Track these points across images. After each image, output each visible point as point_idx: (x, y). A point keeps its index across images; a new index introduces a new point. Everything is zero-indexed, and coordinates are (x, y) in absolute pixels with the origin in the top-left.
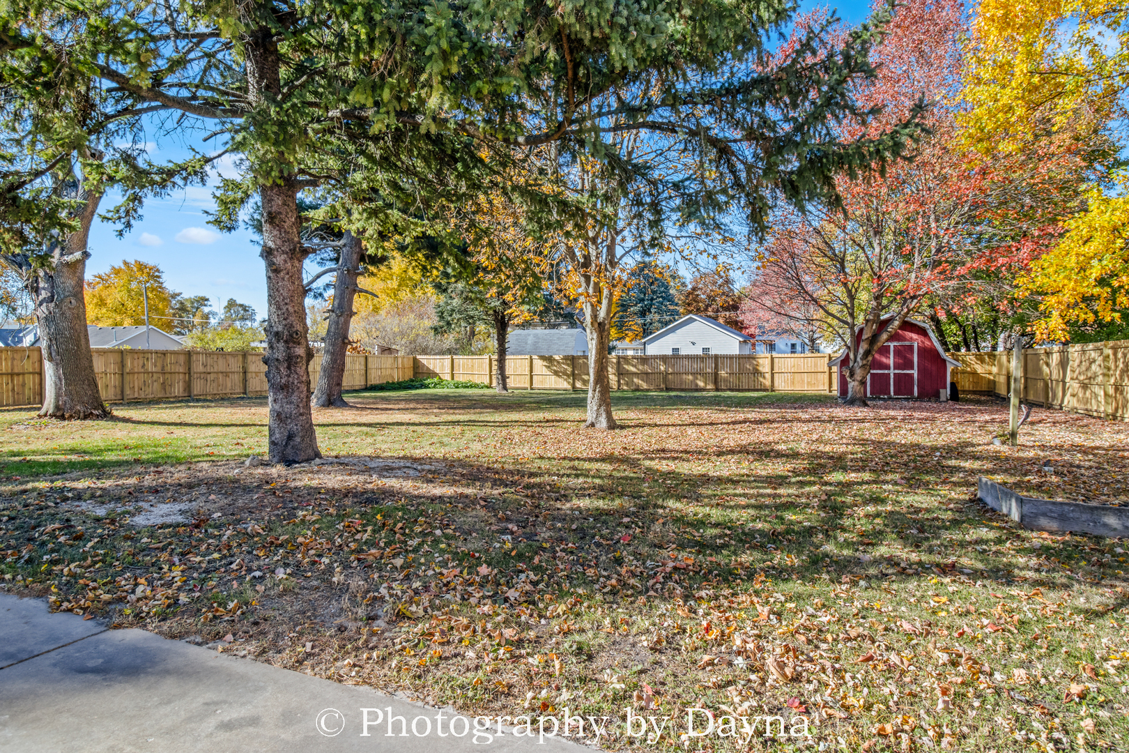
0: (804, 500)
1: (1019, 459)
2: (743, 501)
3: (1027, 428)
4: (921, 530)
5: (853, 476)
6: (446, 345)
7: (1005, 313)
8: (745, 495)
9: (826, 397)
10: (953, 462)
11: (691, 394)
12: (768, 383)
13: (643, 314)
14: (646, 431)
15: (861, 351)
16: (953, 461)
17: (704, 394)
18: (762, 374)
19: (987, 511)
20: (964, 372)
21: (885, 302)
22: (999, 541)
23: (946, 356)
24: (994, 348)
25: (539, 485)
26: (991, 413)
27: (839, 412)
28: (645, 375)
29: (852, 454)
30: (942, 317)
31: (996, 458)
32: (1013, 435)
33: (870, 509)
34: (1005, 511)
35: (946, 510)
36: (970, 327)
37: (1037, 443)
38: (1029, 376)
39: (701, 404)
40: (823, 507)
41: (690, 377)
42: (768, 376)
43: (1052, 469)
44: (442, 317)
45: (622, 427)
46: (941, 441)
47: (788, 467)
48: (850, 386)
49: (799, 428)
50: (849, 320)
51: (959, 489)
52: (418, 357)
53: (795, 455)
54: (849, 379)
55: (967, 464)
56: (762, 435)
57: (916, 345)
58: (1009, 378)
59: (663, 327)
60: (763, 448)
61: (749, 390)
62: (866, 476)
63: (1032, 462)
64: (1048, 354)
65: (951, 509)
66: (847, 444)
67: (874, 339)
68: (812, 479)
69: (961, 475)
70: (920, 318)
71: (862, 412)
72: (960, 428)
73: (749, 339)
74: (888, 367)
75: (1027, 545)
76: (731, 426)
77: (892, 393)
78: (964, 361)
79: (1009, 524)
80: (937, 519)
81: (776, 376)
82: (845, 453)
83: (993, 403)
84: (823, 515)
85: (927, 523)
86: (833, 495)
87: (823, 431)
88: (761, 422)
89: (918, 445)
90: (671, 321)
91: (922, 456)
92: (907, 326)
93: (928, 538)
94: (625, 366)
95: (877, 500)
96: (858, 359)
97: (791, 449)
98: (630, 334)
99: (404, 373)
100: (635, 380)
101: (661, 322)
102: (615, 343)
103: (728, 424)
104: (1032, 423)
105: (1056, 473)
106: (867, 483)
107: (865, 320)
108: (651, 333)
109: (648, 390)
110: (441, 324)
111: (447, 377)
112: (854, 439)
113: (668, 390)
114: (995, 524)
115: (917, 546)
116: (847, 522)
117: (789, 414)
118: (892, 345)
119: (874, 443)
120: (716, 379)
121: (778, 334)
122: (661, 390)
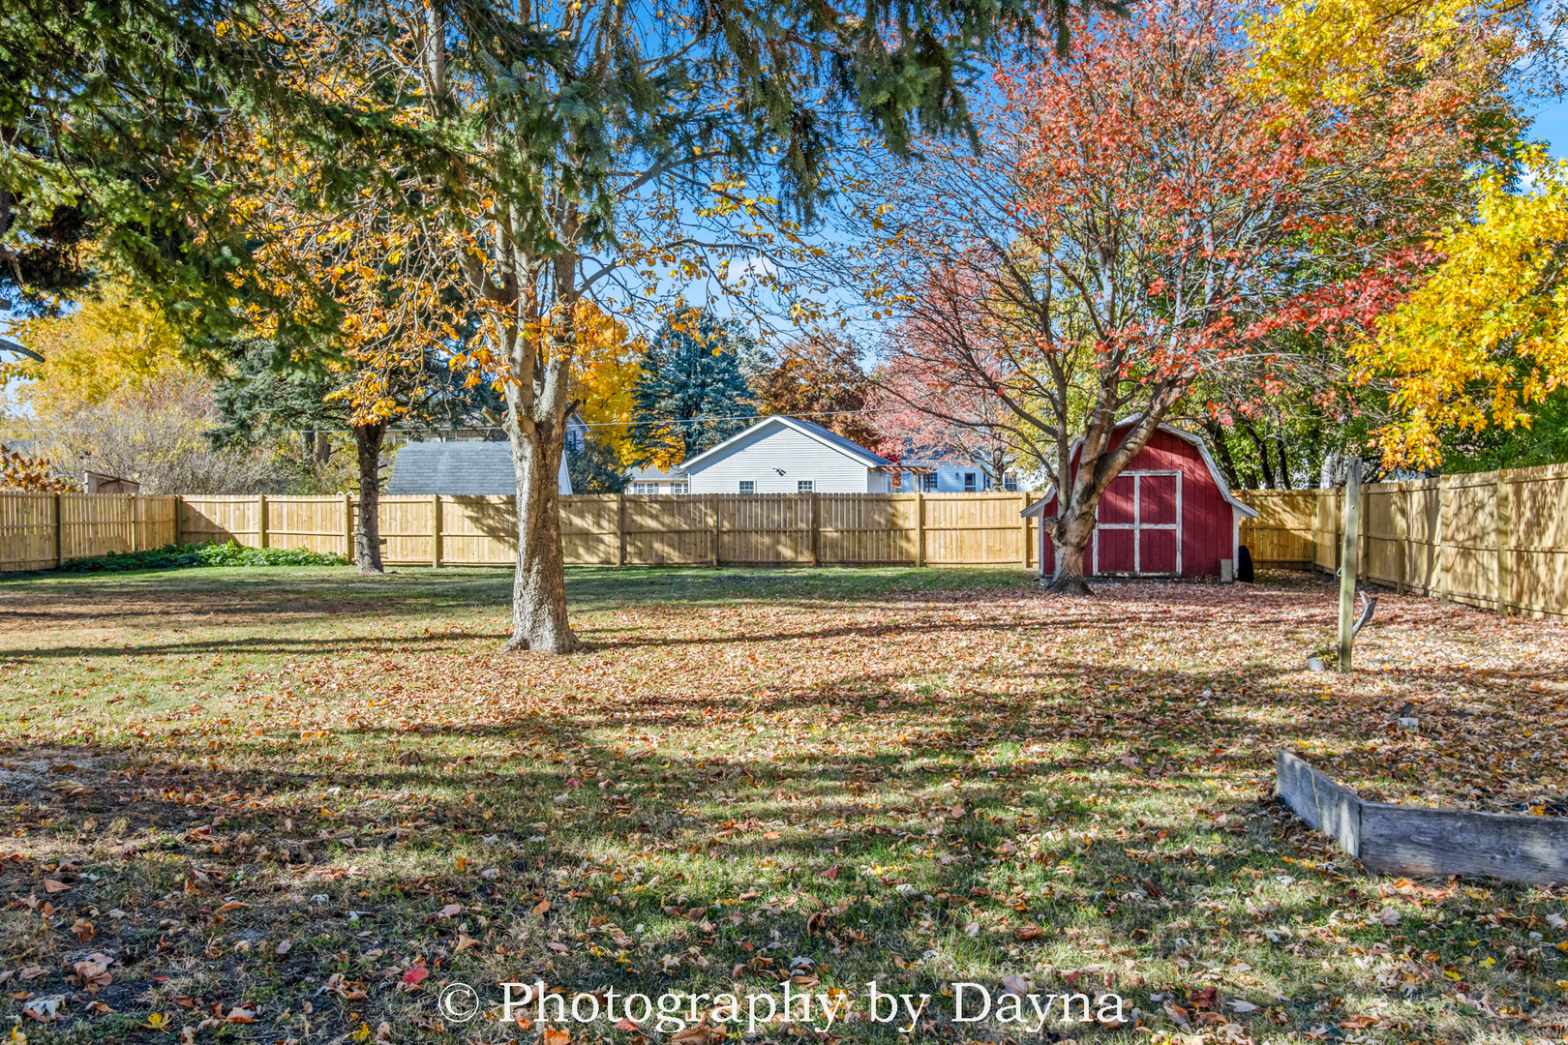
0: (913, 821)
1: (1355, 700)
2: (775, 830)
3: (1368, 635)
4: (1153, 892)
5: (1035, 752)
6: (255, 472)
7: (1332, 419)
8: (785, 815)
9: (1020, 576)
10: (1233, 712)
11: (764, 573)
12: (914, 550)
13: (686, 412)
14: (639, 655)
15: (1079, 486)
16: (1235, 709)
17: (791, 572)
18: (904, 533)
19: (1291, 830)
20: (1263, 528)
21: (1122, 391)
22: (1314, 913)
23: (1233, 497)
24: (1315, 482)
25: (269, 817)
26: (1308, 603)
27: (1036, 608)
28: (675, 536)
29: (1044, 697)
30: (1228, 424)
31: (1313, 699)
32: (1345, 651)
33: (1053, 837)
34: (1328, 829)
35: (1210, 832)
36: (1274, 444)
37: (1387, 667)
38: (1372, 533)
39: (772, 595)
40: (950, 838)
41: (767, 540)
42: (915, 535)
43: (1415, 721)
44: (229, 411)
45: (590, 648)
46: (1215, 664)
47: (908, 733)
48: (1059, 554)
49: (952, 643)
50: (1058, 427)
51: (1240, 774)
52: (187, 498)
53: (930, 703)
54: (1056, 542)
55: (1260, 716)
56: (875, 660)
57: (1179, 476)
58: (1338, 537)
59: (724, 439)
60: (872, 689)
61: (878, 564)
62: (1062, 750)
63: (1378, 705)
64: (1404, 493)
65: (1220, 829)
66: (1037, 676)
67: (1101, 464)
68: (950, 761)
69: (1247, 741)
70: (1189, 425)
71: (1078, 606)
72: (1253, 637)
73: (886, 465)
74: (1130, 519)
75: (1373, 918)
76: (817, 642)
77: (1137, 568)
78: (1263, 507)
79: (1337, 862)
80: (1190, 857)
81: (929, 535)
82: (1029, 697)
83: (1311, 584)
84: (946, 857)
85: (1168, 870)
86: (983, 803)
87: (996, 650)
88: (879, 631)
89: (1171, 674)
90: (739, 429)
91: (1178, 699)
92: (1162, 439)
93: (1165, 911)
94: (637, 518)
95: (1070, 813)
96: (1074, 503)
97: (926, 690)
98: (662, 453)
99: (152, 534)
100: (657, 546)
101: (723, 431)
102: (628, 471)
103: (813, 636)
104: (1379, 624)
105: (1425, 731)
106: (1061, 767)
107: (1087, 426)
108: (701, 451)
109: (680, 566)
110: (229, 425)
111: (254, 542)
112: (1054, 664)
113: (722, 564)
114: (1306, 863)
115: (1141, 938)
116: (994, 878)
117: (940, 611)
118: (1138, 475)
119: (1088, 669)
120: (815, 543)
121: (937, 455)
122: (709, 565)
